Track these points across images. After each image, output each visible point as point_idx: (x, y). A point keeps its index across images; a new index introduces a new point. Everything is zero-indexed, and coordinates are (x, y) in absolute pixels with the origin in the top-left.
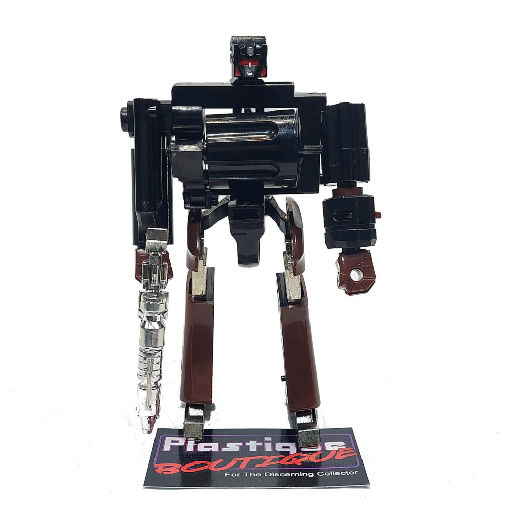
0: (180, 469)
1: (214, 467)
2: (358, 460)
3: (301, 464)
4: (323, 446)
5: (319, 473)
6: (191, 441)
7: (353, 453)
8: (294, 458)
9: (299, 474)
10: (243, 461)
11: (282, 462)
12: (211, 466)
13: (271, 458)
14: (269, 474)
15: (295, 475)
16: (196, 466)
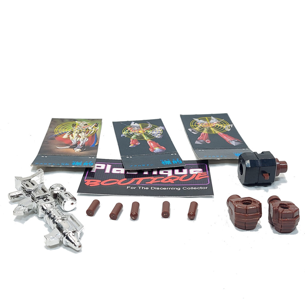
0: (100, 184)
1: (121, 183)
2: (209, 180)
3: (174, 182)
4: (188, 172)
5: (184, 188)
6: (109, 167)
7: (206, 176)
8: (170, 178)
9: (171, 188)
10: (139, 180)
11: (162, 181)
12: (119, 182)
13: (157, 178)
14: (154, 188)
15: (169, 189)
16: (110, 182)
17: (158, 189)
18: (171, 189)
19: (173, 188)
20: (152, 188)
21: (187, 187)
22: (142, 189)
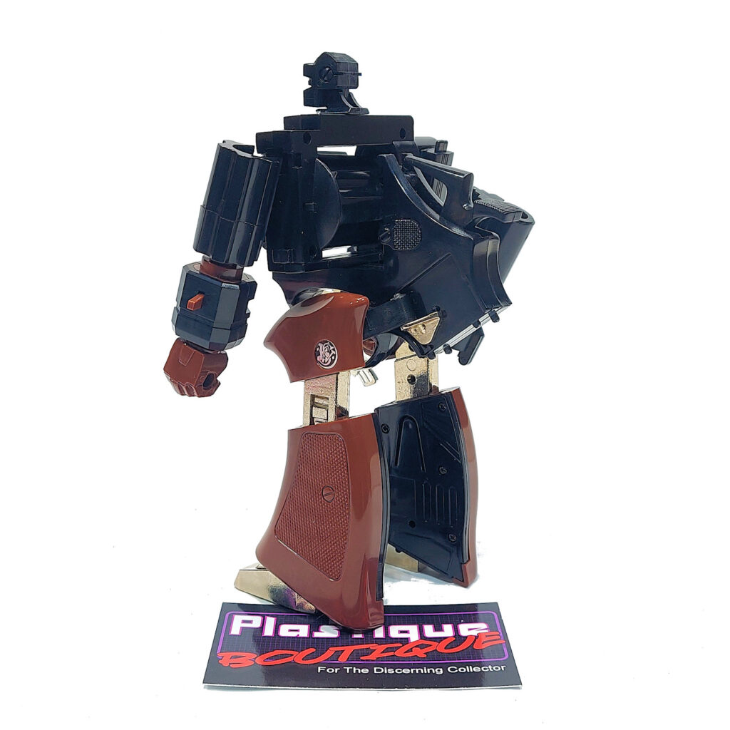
0: (254, 661)
1: (303, 660)
2: (505, 649)
3: (425, 656)
4: (456, 630)
5: (451, 669)
6: (270, 621)
7: (499, 639)
8: (415, 647)
9: (422, 670)
10: (343, 651)
11: (399, 653)
12: (298, 657)
13: (384, 647)
14: (381, 670)
15: (417, 672)
16: (276, 657)
17: (391, 671)
18: (422, 672)
19: (425, 670)
20: (377, 670)
21: (459, 666)
22: (354, 672)
